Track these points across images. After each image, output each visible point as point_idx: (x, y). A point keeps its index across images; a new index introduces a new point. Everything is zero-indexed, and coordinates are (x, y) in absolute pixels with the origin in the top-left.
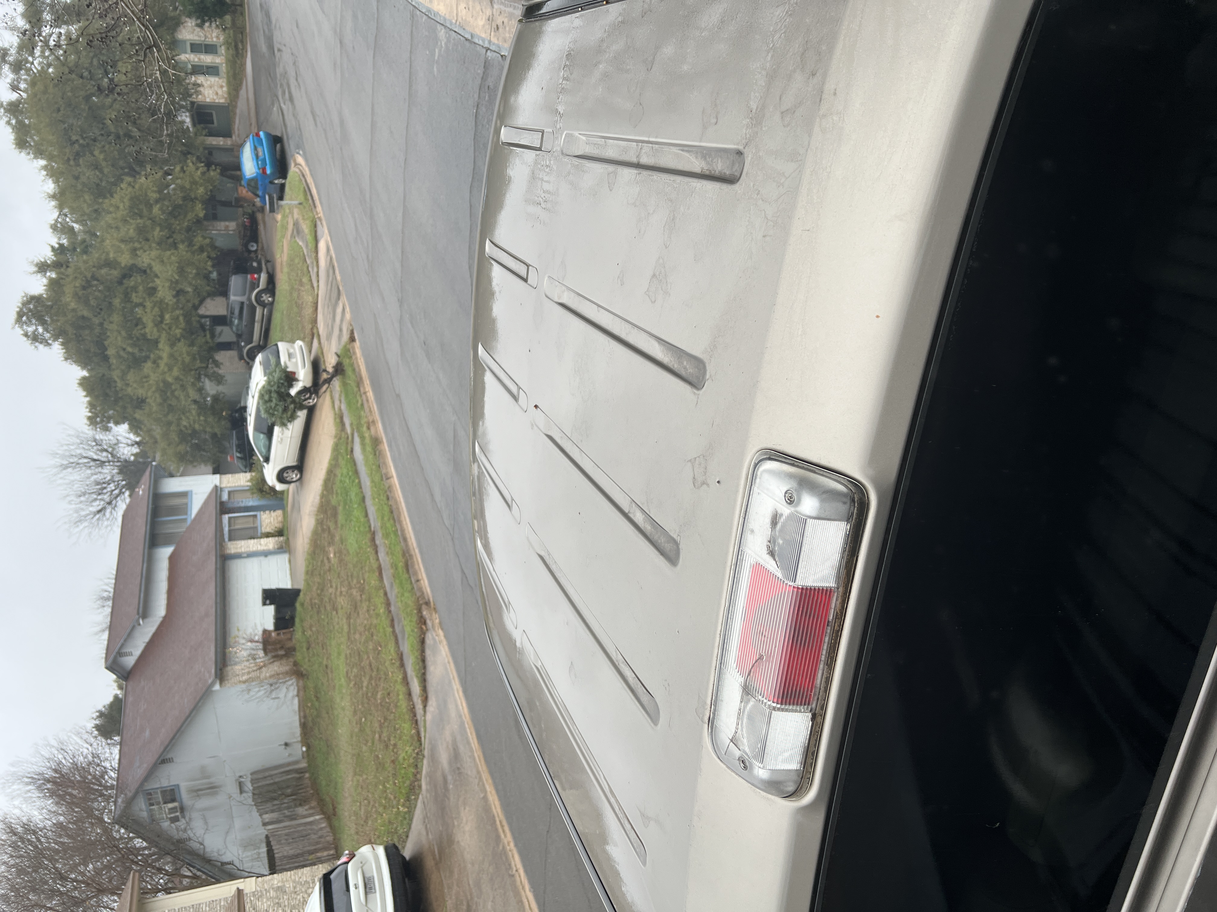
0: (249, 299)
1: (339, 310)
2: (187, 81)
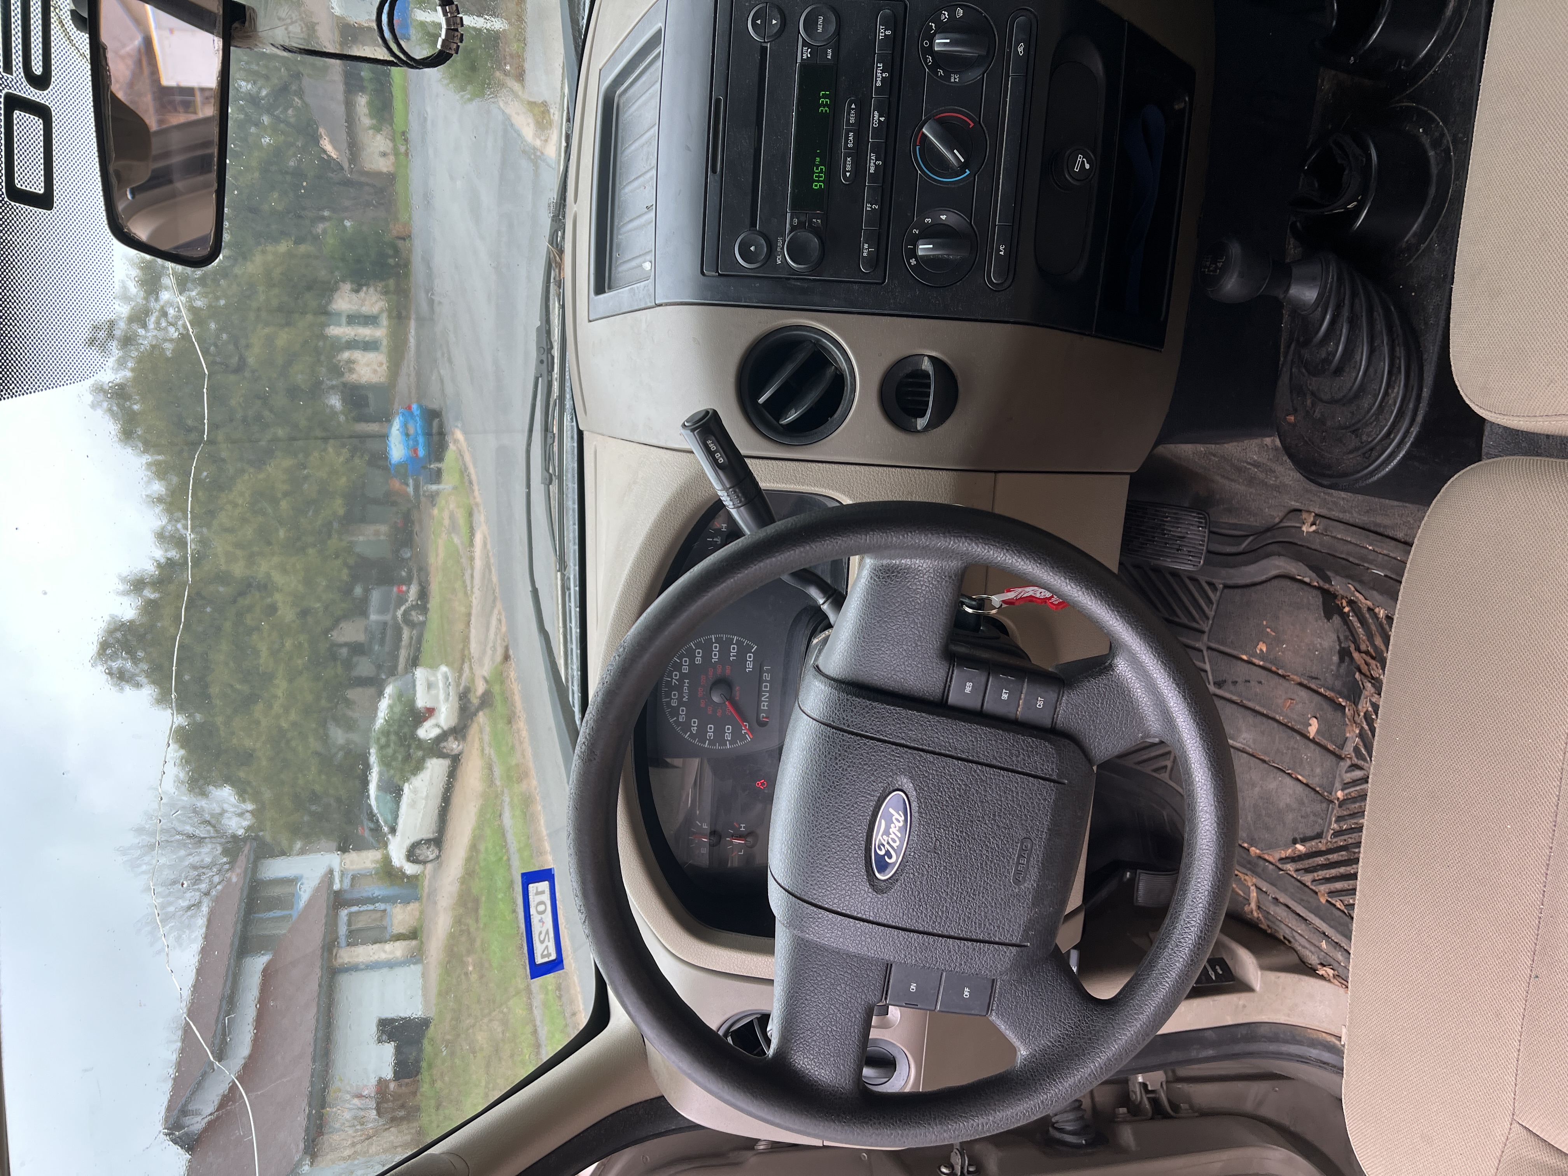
0: (395, 617)
1: (494, 622)
2: (339, 358)
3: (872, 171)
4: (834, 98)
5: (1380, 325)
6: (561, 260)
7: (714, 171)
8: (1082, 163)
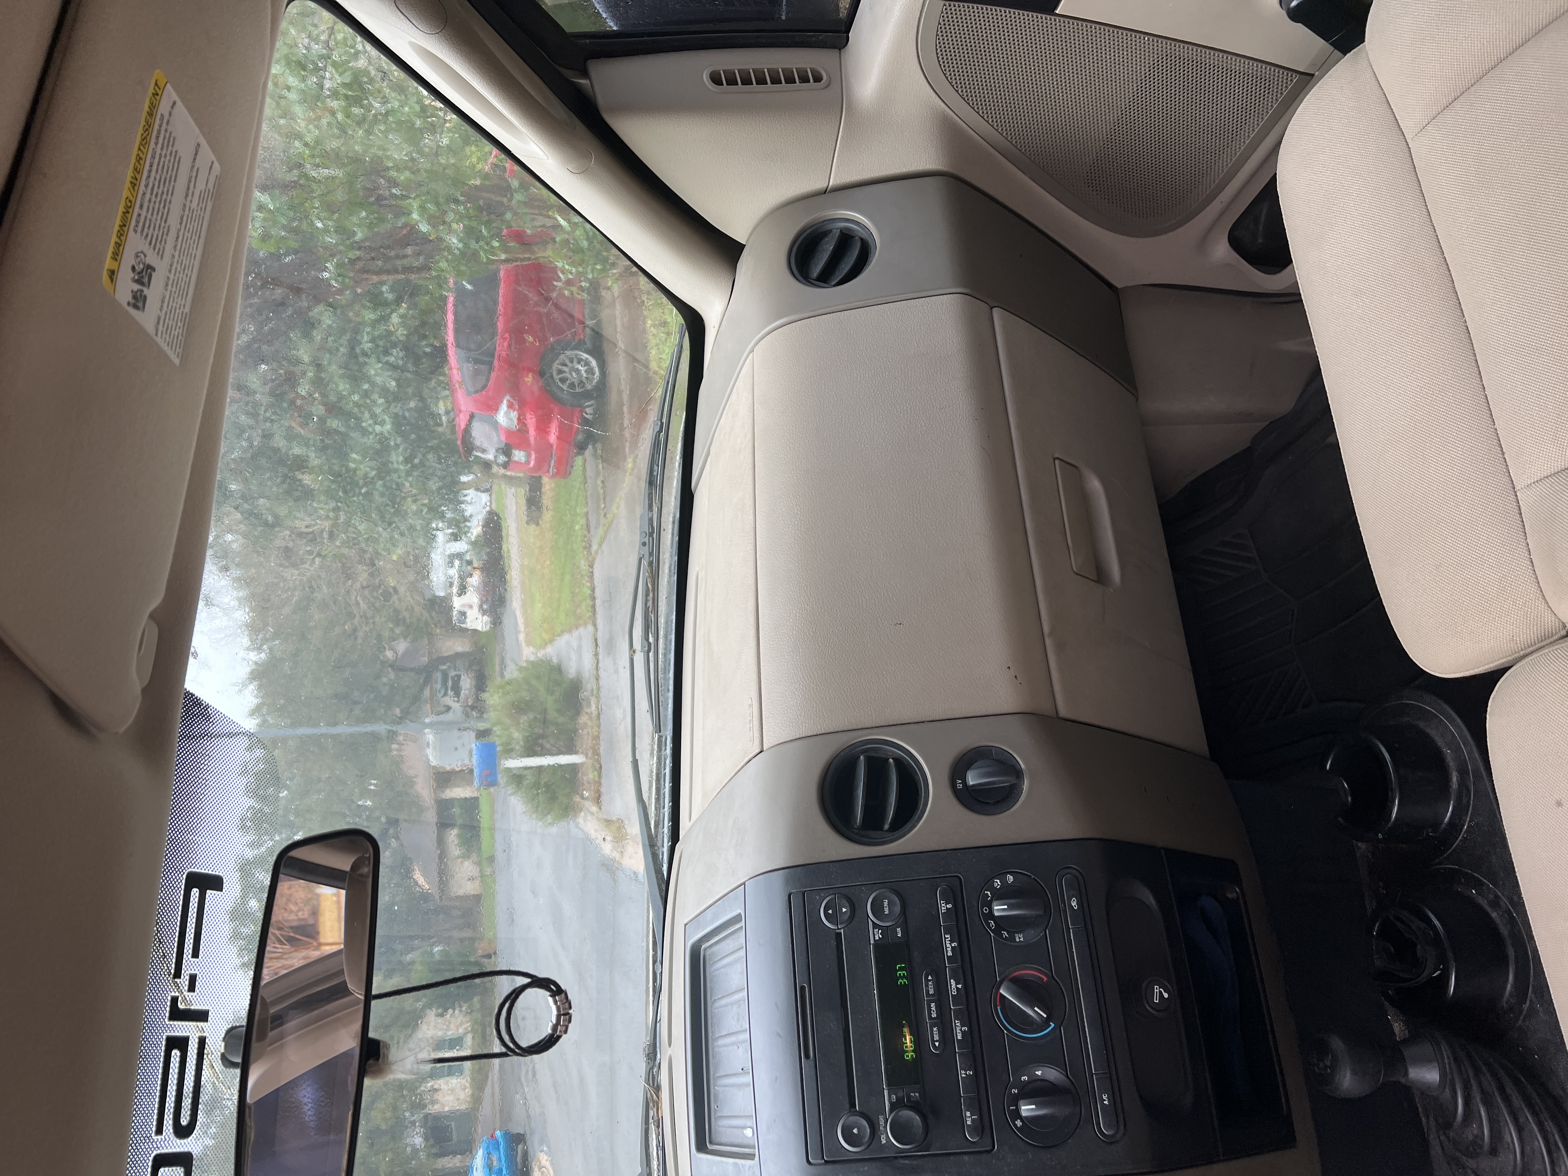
3: (959, 1037)
4: (910, 969)
5: (1517, 1101)
6: (658, 1097)
7: (807, 1056)
8: (1159, 993)
